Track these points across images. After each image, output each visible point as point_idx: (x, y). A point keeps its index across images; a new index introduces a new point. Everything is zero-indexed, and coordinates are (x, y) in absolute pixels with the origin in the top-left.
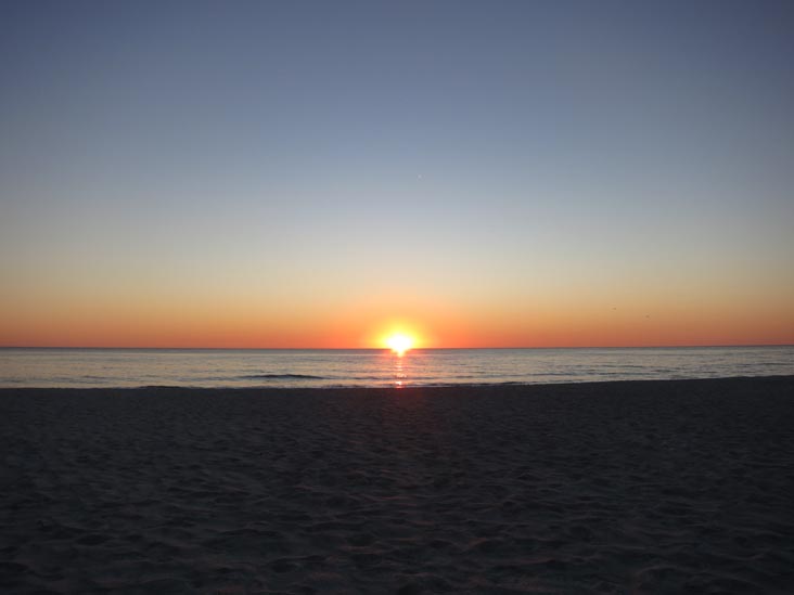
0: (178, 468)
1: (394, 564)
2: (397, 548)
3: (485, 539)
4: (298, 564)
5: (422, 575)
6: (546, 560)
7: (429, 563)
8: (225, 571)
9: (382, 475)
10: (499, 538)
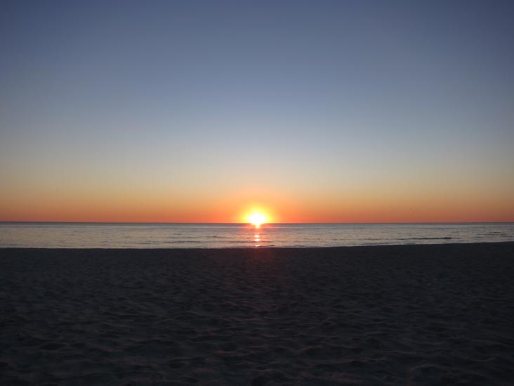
0: (111, 299)
1: (249, 363)
2: (252, 352)
3: (310, 347)
4: (186, 363)
5: (268, 370)
6: (351, 360)
7: (273, 363)
8: (137, 367)
9: (244, 305)
10: (320, 346)
